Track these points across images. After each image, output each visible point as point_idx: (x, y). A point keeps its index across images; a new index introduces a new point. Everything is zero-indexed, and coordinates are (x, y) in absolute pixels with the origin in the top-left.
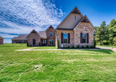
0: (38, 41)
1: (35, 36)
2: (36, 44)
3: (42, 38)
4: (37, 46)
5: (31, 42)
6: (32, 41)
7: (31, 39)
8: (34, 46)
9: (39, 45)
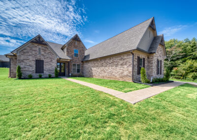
0: (50, 66)
1: (43, 53)
2: (46, 73)
3: (60, 59)
4: (50, 77)
5: (30, 66)
6: (33, 64)
7: (30, 58)
8: (41, 77)
9: (54, 75)
